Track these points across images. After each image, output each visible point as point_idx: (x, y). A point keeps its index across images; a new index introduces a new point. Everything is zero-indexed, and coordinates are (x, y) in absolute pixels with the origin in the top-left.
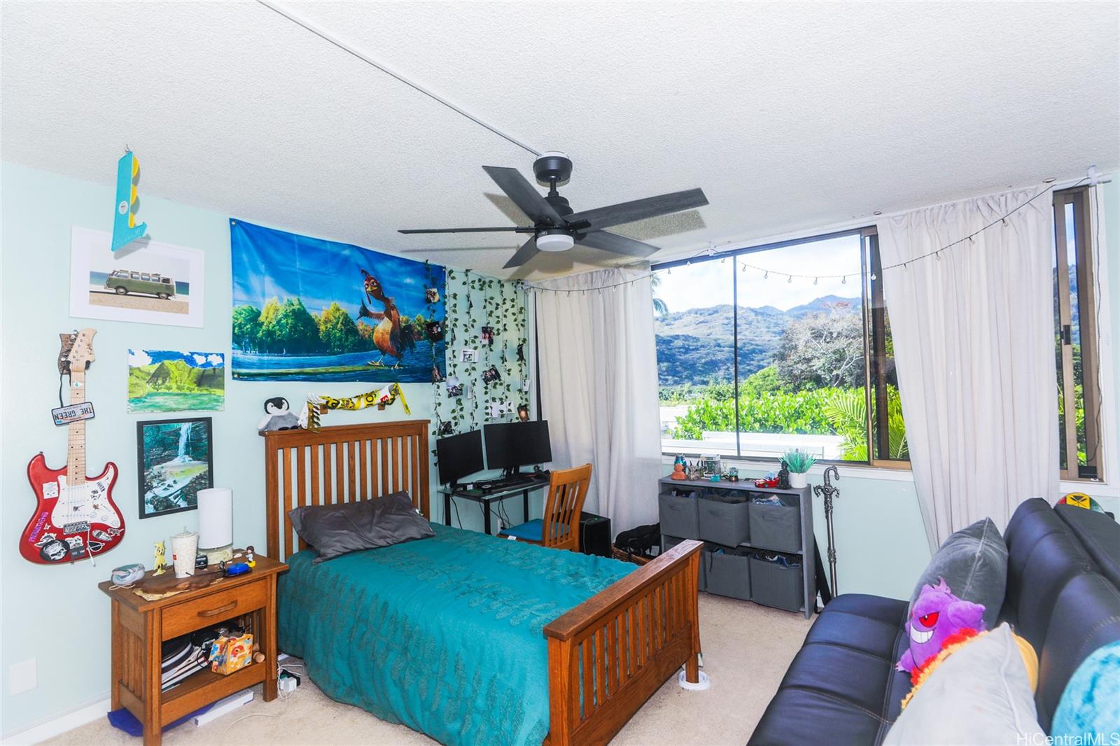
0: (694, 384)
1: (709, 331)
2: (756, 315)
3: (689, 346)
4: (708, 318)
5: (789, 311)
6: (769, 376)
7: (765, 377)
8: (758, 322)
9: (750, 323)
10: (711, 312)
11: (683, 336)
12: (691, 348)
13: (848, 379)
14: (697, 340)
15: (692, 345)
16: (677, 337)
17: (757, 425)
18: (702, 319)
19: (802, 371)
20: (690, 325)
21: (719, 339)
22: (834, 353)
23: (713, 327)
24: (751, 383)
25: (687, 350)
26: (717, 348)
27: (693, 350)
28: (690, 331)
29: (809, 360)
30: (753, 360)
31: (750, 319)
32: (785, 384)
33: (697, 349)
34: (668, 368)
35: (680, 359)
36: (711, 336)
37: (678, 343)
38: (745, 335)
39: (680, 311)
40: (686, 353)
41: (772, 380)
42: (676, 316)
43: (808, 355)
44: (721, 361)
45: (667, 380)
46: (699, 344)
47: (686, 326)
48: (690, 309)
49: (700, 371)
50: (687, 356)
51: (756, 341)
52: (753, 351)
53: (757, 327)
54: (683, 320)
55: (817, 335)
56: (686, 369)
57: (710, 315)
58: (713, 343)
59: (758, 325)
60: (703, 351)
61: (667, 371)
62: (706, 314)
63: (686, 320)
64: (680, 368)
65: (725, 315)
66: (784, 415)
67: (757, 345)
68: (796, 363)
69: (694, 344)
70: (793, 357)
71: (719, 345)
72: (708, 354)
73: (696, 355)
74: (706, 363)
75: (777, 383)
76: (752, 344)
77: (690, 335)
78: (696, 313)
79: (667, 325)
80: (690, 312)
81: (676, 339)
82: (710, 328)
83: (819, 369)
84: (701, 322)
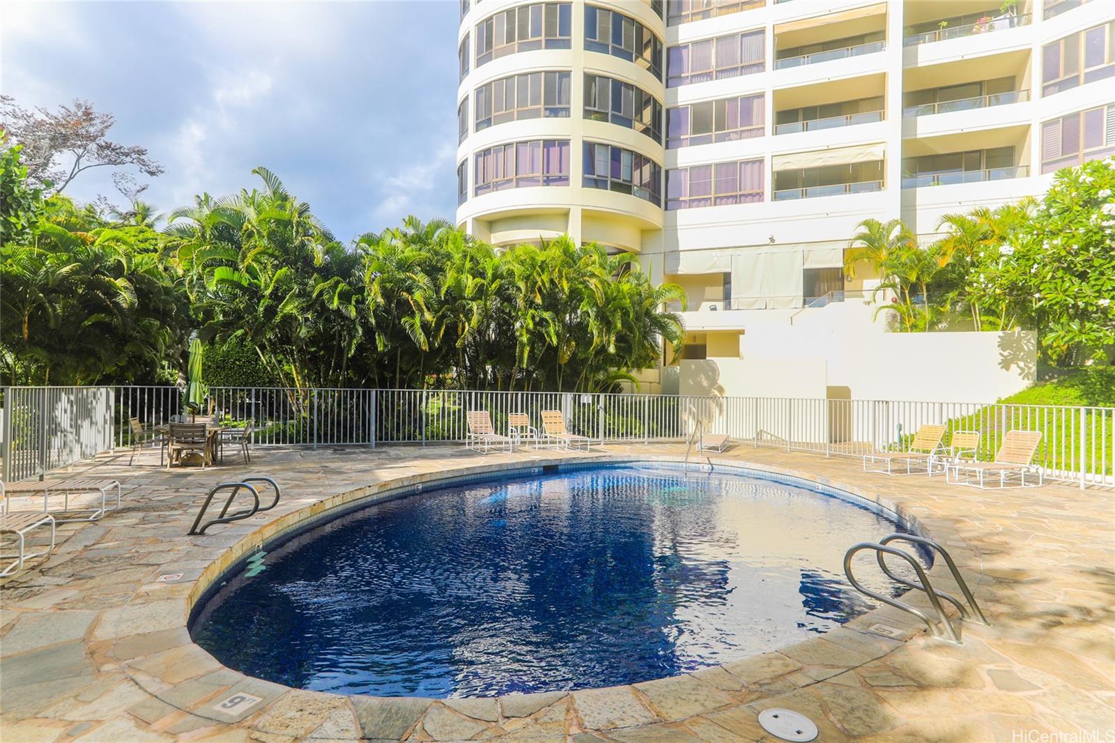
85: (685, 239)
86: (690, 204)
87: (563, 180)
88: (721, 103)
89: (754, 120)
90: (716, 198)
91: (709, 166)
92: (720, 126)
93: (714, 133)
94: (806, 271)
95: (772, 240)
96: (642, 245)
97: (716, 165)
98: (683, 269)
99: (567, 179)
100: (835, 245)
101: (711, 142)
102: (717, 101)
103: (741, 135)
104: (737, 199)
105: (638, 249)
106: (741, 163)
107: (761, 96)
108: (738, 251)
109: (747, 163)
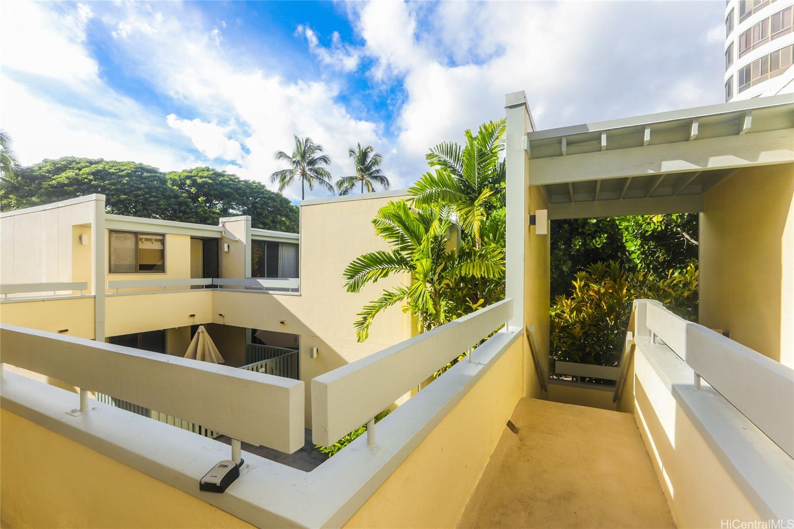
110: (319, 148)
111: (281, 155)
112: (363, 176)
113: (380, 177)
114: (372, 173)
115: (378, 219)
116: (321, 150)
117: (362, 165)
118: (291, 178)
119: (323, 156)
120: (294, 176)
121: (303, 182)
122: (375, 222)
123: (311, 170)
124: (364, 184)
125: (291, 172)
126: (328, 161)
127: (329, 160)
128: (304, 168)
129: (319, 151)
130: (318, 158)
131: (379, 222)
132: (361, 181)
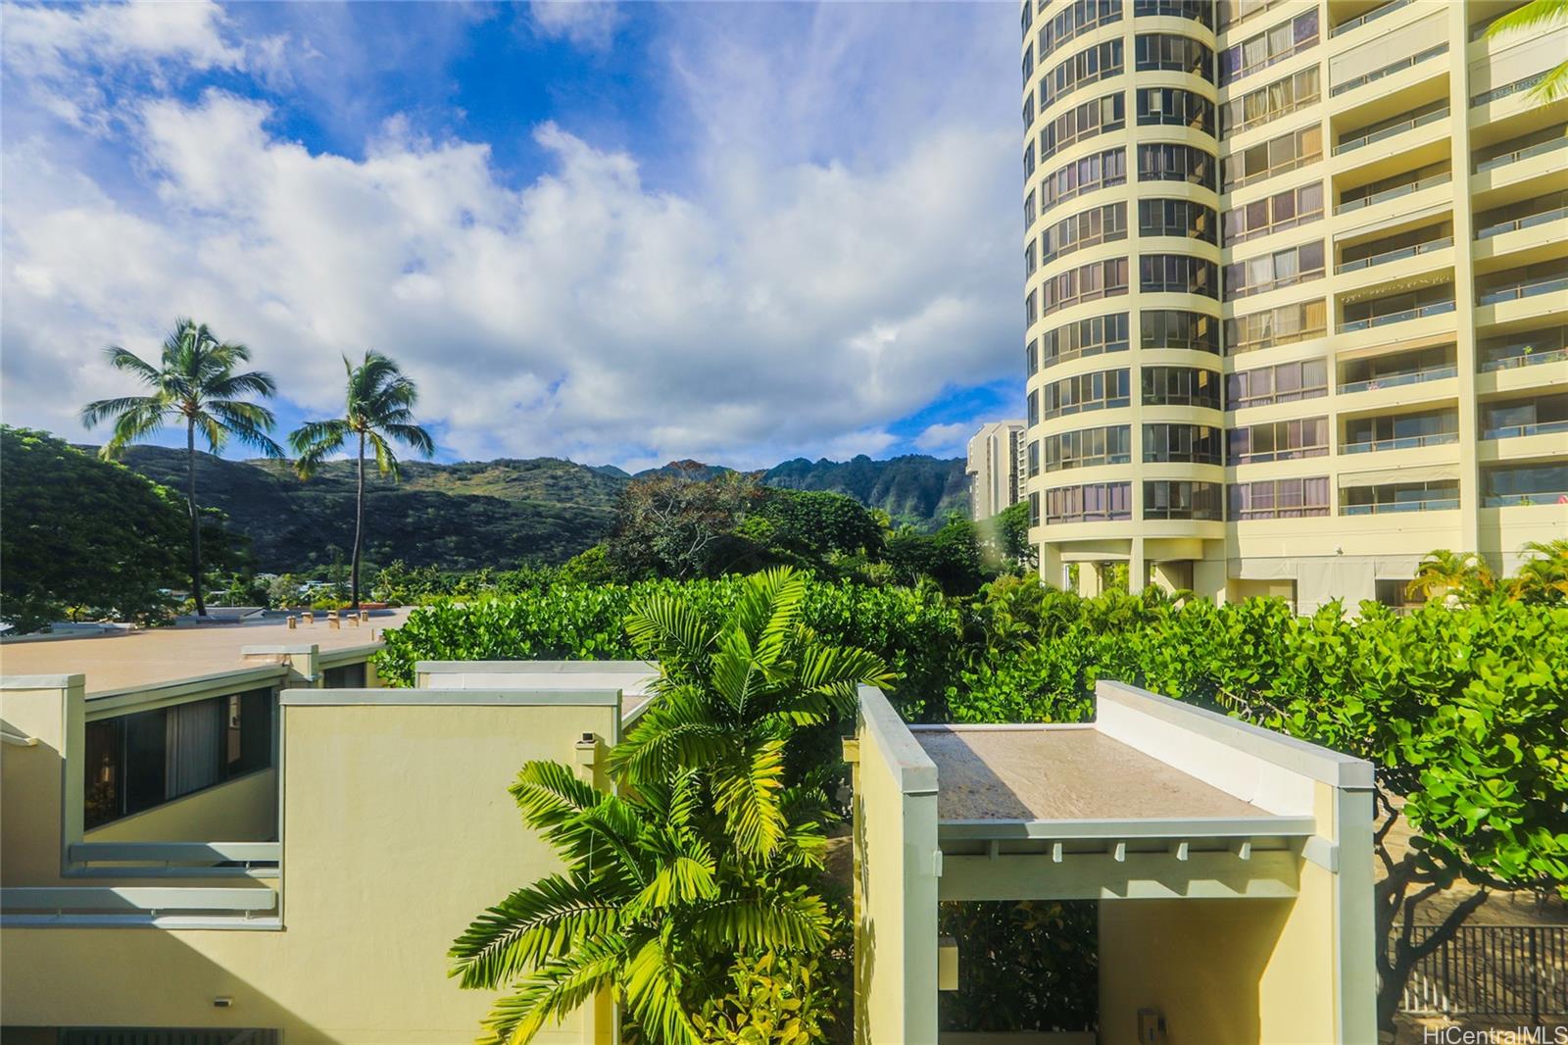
0: (500, 569)
1: (525, 494)
2: (594, 476)
3: (494, 512)
4: (527, 474)
5: (636, 475)
6: (597, 559)
7: (591, 561)
8: (596, 486)
9: (585, 487)
10: (530, 466)
11: (485, 497)
12: (497, 515)
13: (698, 566)
14: (507, 505)
15: (500, 511)
16: (475, 499)
17: (526, 646)
18: (515, 475)
19: (640, 553)
20: (497, 482)
21: (540, 506)
22: (682, 529)
23: (532, 488)
24: (571, 569)
25: (490, 519)
26: (536, 518)
27: (500, 519)
28: (496, 491)
29: (649, 538)
30: (588, 538)
31: (586, 481)
32: (618, 571)
33: (505, 518)
34: (456, 543)
35: (478, 532)
36: (528, 501)
37: (478, 508)
38: (577, 503)
39: (482, 461)
40: (488, 523)
41: (601, 566)
42: (476, 467)
43: (648, 532)
44: (541, 537)
45: (456, 562)
46: (510, 511)
47: (489, 483)
48: (498, 458)
49: (510, 550)
50: (489, 527)
51: (591, 511)
52: (588, 526)
53: (595, 494)
54: (486, 475)
55: (661, 503)
56: (487, 547)
57: (528, 470)
58: (530, 510)
59: (597, 490)
60: (515, 522)
61: (455, 548)
62: (522, 468)
63: (490, 474)
64: (479, 545)
65: (550, 472)
66: (576, 625)
67: (594, 518)
68: (632, 542)
69: (502, 510)
70: (629, 534)
71: (539, 515)
72: (523, 526)
73: (503, 527)
74: (517, 540)
75: (606, 570)
76: (587, 516)
77: (497, 497)
78: (508, 466)
79: (459, 479)
80: (497, 463)
81: (474, 502)
82: (527, 489)
83: (663, 550)
84: (514, 480)
85: (1246, 548)
86: (1252, 516)
87: (1126, 514)
88: (1282, 426)
89: (1318, 439)
90: (1279, 512)
91: (1272, 482)
92: (1282, 445)
93: (1275, 452)
94: (1378, 582)
95: (1340, 552)
96: (1204, 553)
97: (1279, 481)
98: (1245, 575)
99: (1129, 513)
100: (1411, 559)
101: (1272, 460)
102: (1277, 423)
103: (1304, 454)
104: (1302, 513)
105: (1199, 557)
106: (1305, 480)
107: (1325, 418)
108: (1304, 561)
109: (1311, 479)
110: (242, 353)
111: (123, 358)
112: (364, 424)
113: (409, 428)
114: (390, 416)
115: (528, 785)
116: (244, 357)
117: (362, 400)
118: (151, 421)
119: (254, 374)
120: (163, 416)
121: (191, 431)
122: (519, 792)
123: (214, 405)
124: (367, 441)
125: (155, 405)
126: (269, 389)
127: (273, 388)
128: (194, 399)
129: (242, 360)
130: (240, 378)
131: (528, 795)
132: (358, 435)
